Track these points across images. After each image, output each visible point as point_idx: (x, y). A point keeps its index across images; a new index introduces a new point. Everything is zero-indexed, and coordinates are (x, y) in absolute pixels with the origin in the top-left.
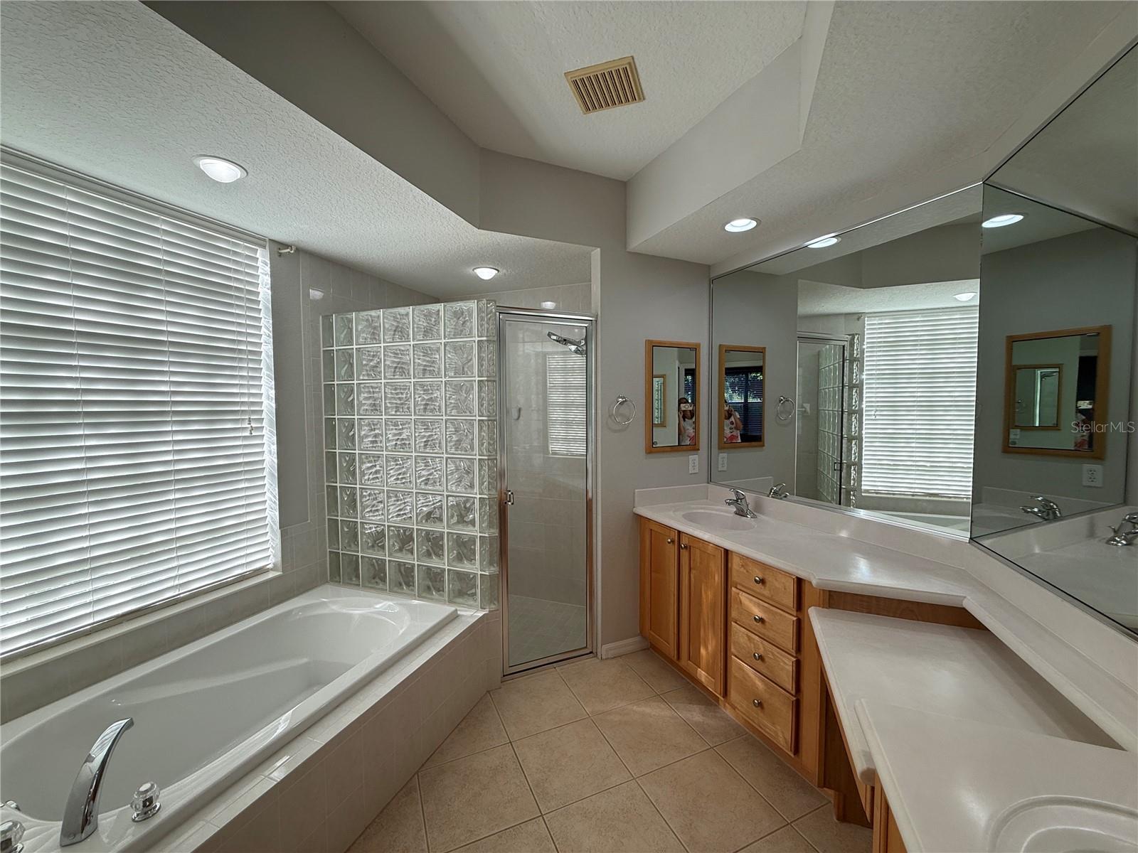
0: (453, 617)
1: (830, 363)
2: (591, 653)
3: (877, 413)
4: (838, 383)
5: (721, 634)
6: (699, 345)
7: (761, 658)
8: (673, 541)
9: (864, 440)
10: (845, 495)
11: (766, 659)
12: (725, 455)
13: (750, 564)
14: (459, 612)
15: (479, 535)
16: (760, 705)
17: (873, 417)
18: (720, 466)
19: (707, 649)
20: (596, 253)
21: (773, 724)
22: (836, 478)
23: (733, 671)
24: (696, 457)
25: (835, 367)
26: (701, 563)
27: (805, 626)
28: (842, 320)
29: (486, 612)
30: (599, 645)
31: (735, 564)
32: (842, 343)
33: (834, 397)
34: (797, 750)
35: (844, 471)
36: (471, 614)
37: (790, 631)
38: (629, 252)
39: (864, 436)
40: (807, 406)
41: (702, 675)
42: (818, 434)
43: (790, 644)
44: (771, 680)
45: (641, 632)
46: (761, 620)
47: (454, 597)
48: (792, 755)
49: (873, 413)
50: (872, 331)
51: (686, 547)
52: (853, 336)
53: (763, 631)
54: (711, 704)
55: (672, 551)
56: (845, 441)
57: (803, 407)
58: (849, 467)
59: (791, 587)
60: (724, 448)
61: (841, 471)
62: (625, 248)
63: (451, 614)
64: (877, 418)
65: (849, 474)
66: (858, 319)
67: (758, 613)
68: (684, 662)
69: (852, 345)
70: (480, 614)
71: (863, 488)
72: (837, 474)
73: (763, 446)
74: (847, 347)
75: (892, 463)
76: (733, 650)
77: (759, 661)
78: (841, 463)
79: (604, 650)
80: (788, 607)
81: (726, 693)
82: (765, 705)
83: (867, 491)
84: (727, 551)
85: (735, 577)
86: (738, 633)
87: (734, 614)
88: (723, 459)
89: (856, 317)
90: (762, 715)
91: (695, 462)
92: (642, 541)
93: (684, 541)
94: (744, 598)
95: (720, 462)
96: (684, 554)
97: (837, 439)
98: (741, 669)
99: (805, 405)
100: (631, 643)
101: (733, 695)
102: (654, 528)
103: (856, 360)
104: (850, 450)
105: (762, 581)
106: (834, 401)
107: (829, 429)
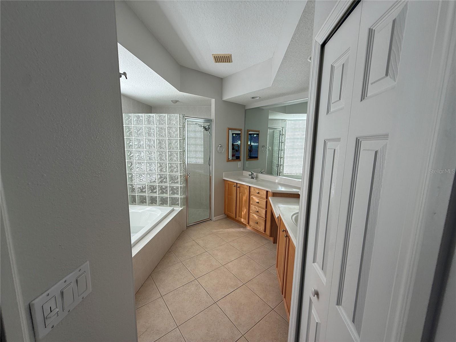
0: (173, 210)
1: (277, 135)
2: (211, 220)
3: (289, 150)
4: (278, 141)
5: (248, 207)
6: (242, 129)
7: (258, 212)
8: (235, 186)
9: (285, 158)
10: (278, 174)
11: (259, 212)
12: (248, 162)
13: (256, 189)
14: (174, 209)
15: (180, 186)
16: (257, 223)
17: (288, 151)
18: (246, 165)
19: (243, 212)
20: (213, 101)
21: (260, 227)
22: (277, 170)
23: (251, 217)
24: (240, 163)
25: (278, 136)
26: (243, 191)
27: (268, 201)
28: (281, 121)
29: (182, 208)
30: (213, 218)
31: (252, 190)
32: (280, 130)
33: (277, 145)
34: (265, 231)
35: (279, 167)
36: (178, 209)
37: (265, 203)
38: (223, 101)
39: (285, 157)
40: (270, 148)
41: (242, 220)
42: (272, 156)
43: (264, 207)
44: (260, 216)
45: (224, 213)
46: (258, 203)
47: (171, 205)
48: (264, 233)
49: (287, 150)
50: (289, 126)
51: (239, 187)
52: (283, 128)
53: (258, 205)
54: (244, 227)
55: (234, 189)
56: (279, 158)
57: (269, 148)
58: (280, 166)
59: (265, 193)
60: (247, 160)
61: (278, 167)
62: (222, 99)
63: (173, 209)
64: (289, 151)
65: (280, 168)
66: (285, 121)
67: (257, 201)
68: (238, 218)
69: (282, 130)
70: (181, 209)
71: (284, 172)
72: (277, 168)
73: (258, 160)
74: (281, 131)
75: (292, 165)
76: (251, 211)
77: (257, 213)
78: (278, 165)
79: (214, 218)
80: (264, 198)
81: (248, 223)
82: (258, 223)
83: (285, 173)
84: (250, 187)
85: (252, 193)
86: (252, 207)
87: (251, 202)
88: (247, 163)
89: (284, 120)
90: (257, 225)
91: (239, 164)
92: (225, 187)
93: (238, 185)
94: (254, 197)
95: (246, 164)
96: (238, 189)
97: (278, 158)
98: (253, 215)
99: (269, 147)
100: (222, 216)
101: (251, 223)
102: (229, 183)
103: (283, 135)
104: (281, 161)
105: (259, 193)
106: (277, 146)
107: (276, 155)
